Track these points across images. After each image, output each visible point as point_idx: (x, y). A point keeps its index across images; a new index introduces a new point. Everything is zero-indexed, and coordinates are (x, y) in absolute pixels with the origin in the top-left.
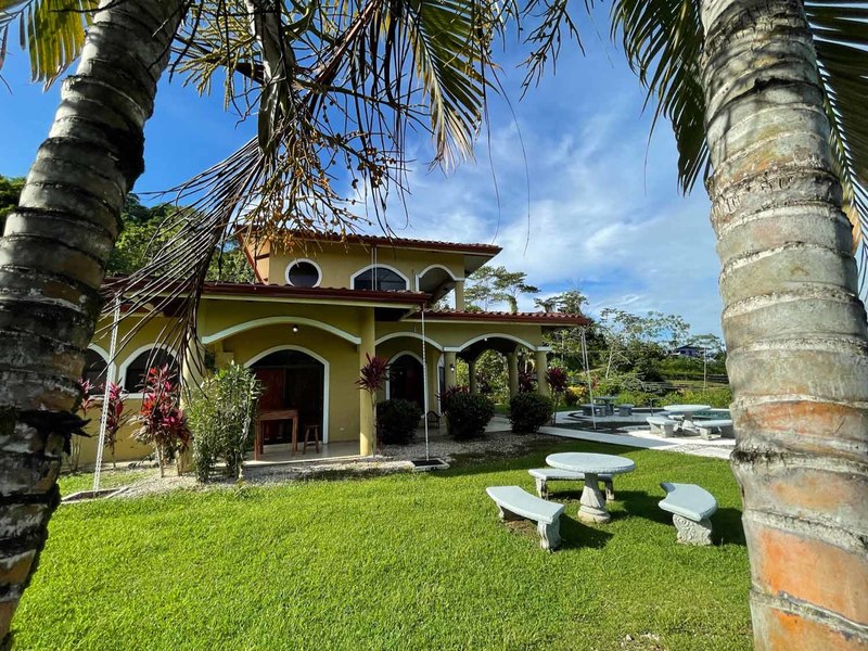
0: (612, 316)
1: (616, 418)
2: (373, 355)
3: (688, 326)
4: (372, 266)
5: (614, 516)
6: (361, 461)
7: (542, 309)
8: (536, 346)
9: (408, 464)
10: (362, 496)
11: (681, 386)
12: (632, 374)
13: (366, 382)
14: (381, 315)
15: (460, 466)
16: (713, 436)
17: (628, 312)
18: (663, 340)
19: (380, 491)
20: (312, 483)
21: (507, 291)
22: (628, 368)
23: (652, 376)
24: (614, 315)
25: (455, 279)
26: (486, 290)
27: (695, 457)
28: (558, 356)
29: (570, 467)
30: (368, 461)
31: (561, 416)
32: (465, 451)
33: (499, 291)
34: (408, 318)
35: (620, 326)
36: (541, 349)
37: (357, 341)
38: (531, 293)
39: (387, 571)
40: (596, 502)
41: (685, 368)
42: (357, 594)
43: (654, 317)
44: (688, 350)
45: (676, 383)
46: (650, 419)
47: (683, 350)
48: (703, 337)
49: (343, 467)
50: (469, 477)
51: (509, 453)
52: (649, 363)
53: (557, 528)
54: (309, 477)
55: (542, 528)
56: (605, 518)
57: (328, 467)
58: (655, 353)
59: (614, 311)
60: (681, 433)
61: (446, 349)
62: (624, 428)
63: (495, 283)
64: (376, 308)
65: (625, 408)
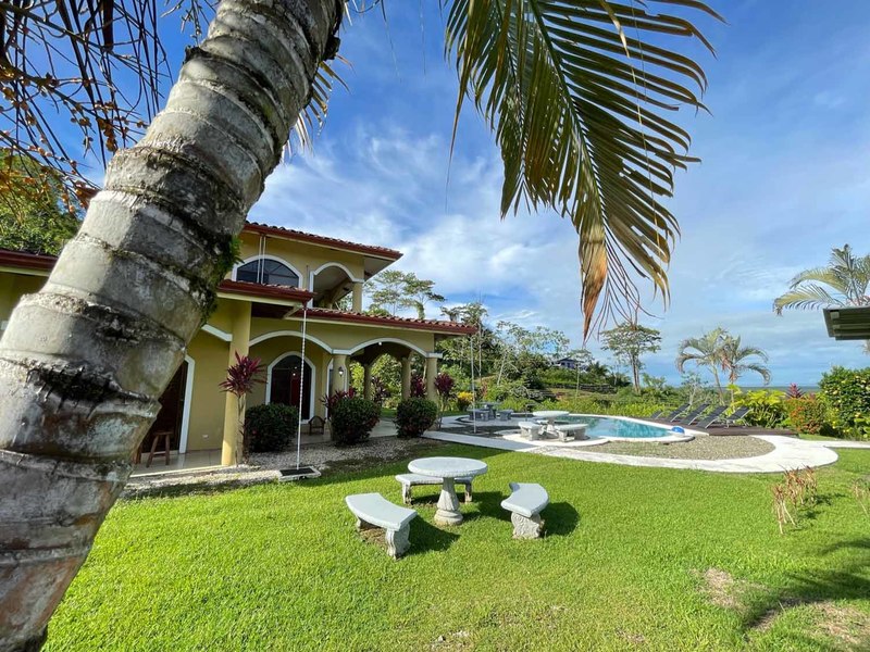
0: (507, 328)
1: (498, 423)
2: (245, 353)
3: (568, 341)
4: (259, 257)
5: (467, 517)
6: (220, 472)
7: (447, 318)
8: (428, 352)
9: (276, 474)
10: (207, 512)
11: (560, 394)
12: (520, 382)
13: (233, 384)
14: (259, 311)
15: (334, 473)
16: (568, 439)
17: (520, 325)
18: (548, 353)
19: (230, 506)
20: (146, 501)
21: (415, 298)
22: (517, 376)
23: (535, 385)
24: (508, 328)
25: (353, 279)
26: (395, 294)
27: (549, 457)
28: (458, 363)
29: (426, 472)
30: (228, 471)
31: (448, 421)
32: (343, 458)
33: (408, 297)
34: (291, 316)
35: (513, 338)
36: (431, 355)
37: (227, 337)
38: (438, 301)
39: (204, 601)
40: (450, 506)
41: (564, 378)
42: (155, 633)
43: (543, 331)
44: (567, 362)
45: (555, 391)
46: (522, 424)
47: (563, 362)
48: (579, 352)
49: (194, 481)
50: (339, 485)
51: (389, 458)
52: (534, 372)
53: (407, 534)
54: (143, 494)
55: (389, 536)
56: (457, 520)
57: (174, 481)
58: (540, 364)
59: (508, 324)
60: (546, 436)
61: (335, 352)
62: (500, 432)
63: (405, 289)
64: (253, 303)
65: (505, 413)
